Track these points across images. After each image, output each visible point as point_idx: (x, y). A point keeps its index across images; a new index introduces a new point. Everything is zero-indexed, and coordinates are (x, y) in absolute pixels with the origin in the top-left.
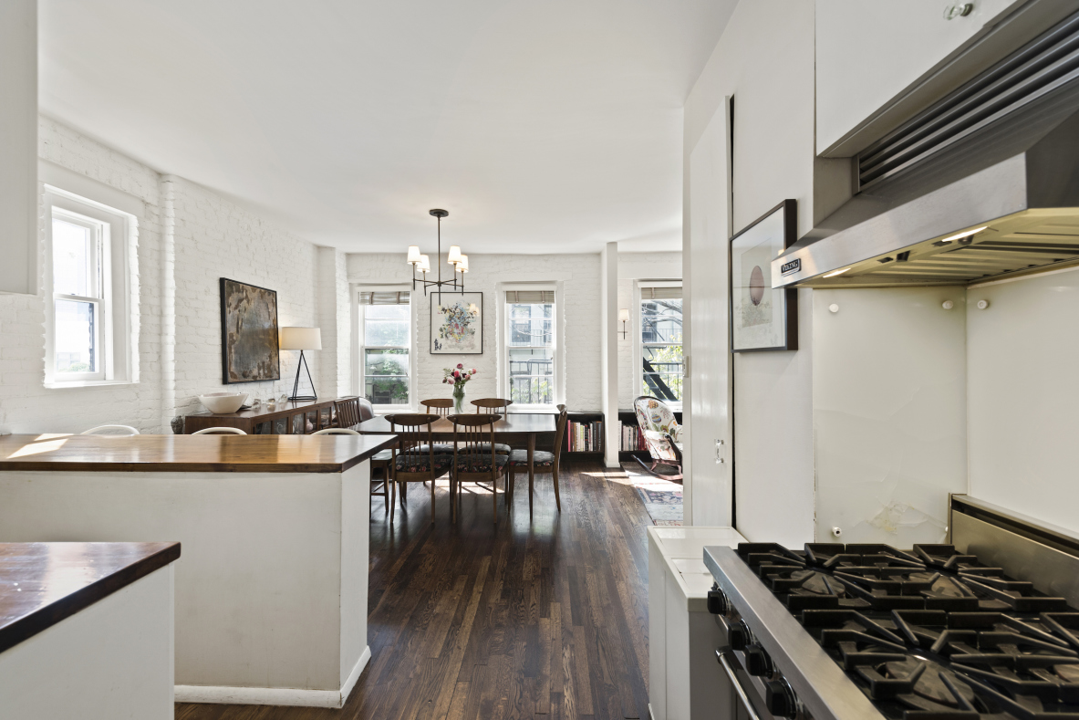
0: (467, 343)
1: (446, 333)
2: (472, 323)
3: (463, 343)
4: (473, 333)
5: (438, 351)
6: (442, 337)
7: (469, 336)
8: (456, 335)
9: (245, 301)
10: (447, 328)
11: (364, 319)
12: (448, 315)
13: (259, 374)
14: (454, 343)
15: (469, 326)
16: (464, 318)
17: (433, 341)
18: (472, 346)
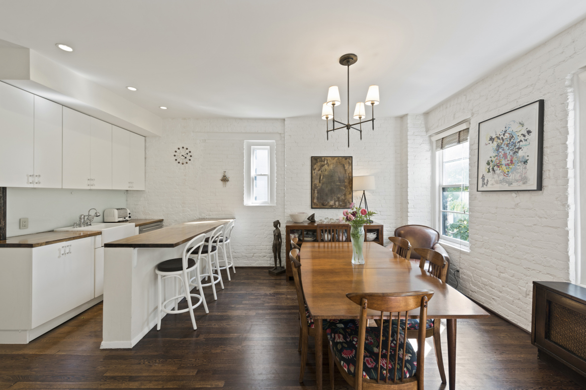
0: (518, 177)
1: (493, 166)
2: (525, 149)
3: (512, 177)
4: (526, 162)
5: (485, 188)
6: (489, 172)
7: (520, 166)
8: (504, 167)
9: (326, 166)
10: (494, 159)
11: (443, 162)
12: (495, 144)
13: (335, 204)
14: (501, 177)
15: (521, 153)
16: (514, 144)
17: (480, 176)
18: (525, 180)
